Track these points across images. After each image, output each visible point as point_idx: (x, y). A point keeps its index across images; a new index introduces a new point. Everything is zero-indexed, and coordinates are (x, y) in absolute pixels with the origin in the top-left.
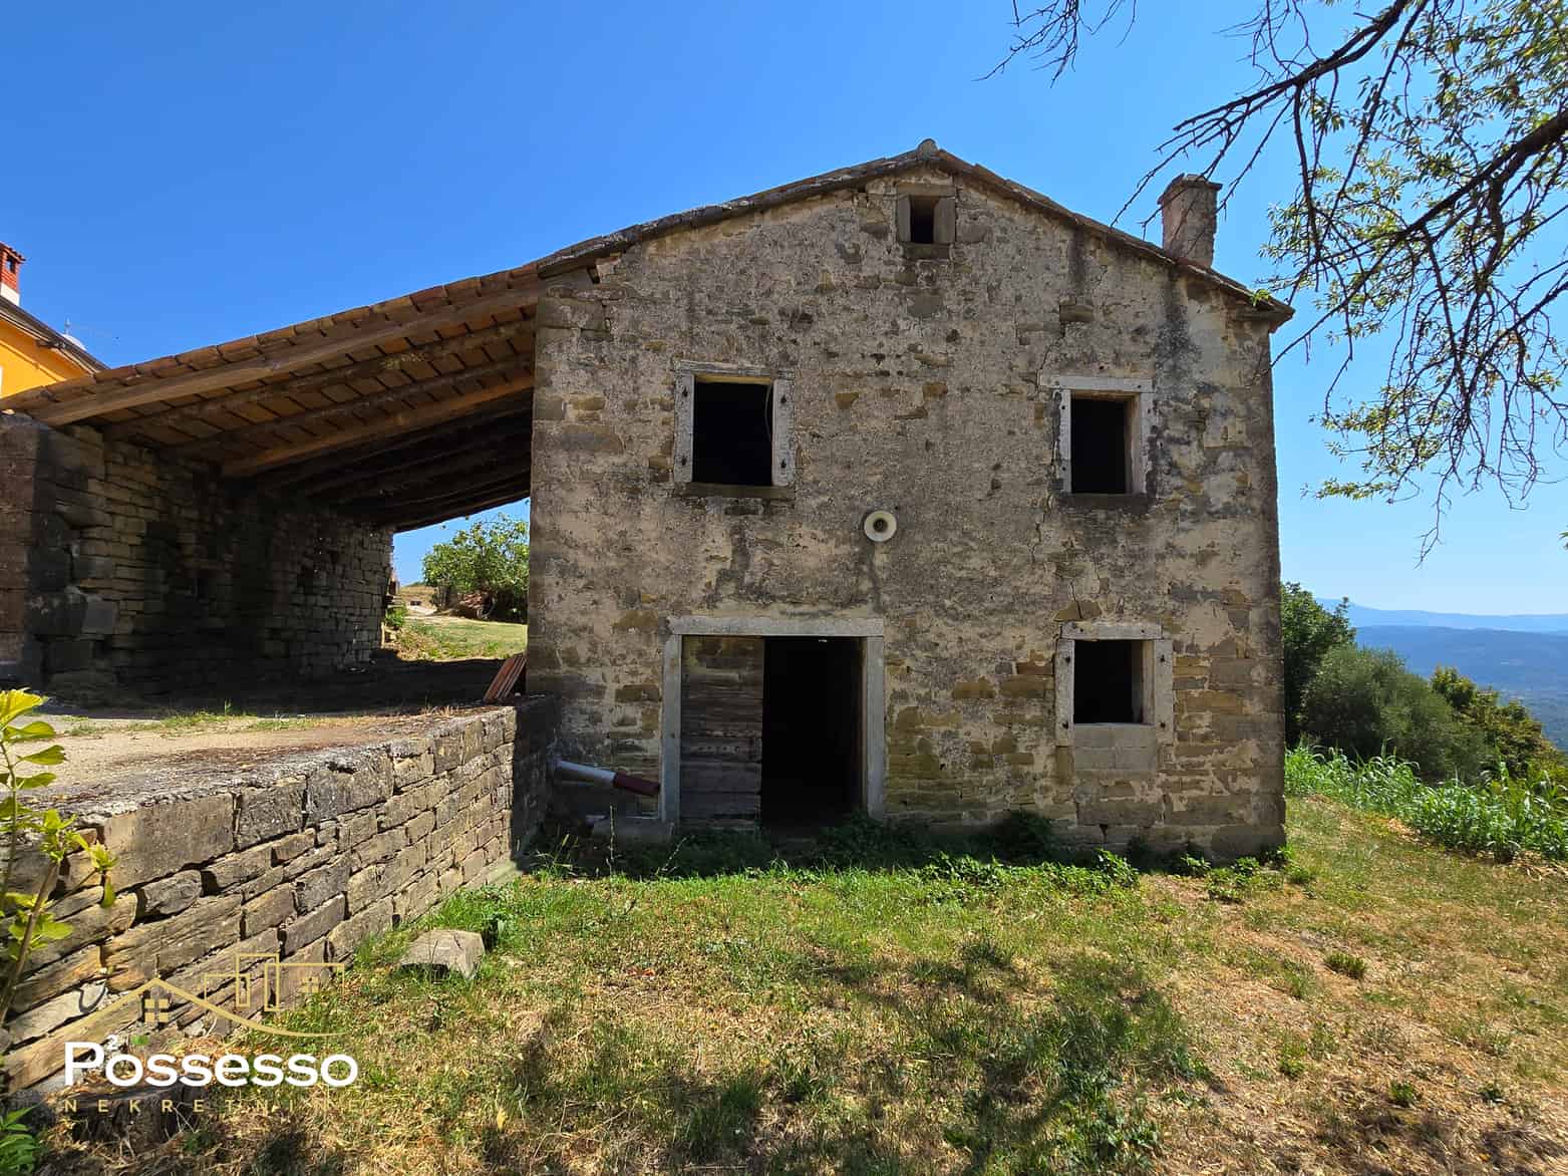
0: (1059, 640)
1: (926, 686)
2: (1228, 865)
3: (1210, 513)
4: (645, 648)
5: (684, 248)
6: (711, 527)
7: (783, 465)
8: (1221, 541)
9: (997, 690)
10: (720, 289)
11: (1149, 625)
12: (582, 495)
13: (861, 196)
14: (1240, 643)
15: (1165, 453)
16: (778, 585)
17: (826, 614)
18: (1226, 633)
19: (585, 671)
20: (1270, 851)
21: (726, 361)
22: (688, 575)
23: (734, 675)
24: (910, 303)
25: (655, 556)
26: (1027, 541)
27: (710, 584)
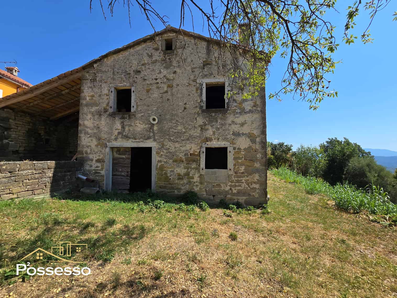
0: (201, 147)
1: (166, 159)
3: (245, 113)
4: (102, 150)
5: (113, 59)
6: (117, 122)
7: (134, 107)
8: (248, 120)
9: (184, 160)
10: (120, 67)
11: (226, 143)
12: (89, 116)
13: (153, 41)
14: (253, 147)
16: (131, 135)
17: (142, 141)
18: (249, 145)
19: (89, 155)
20: (261, 206)
21: (121, 83)
22: (111, 133)
23: (124, 157)
24: (164, 65)
25: (104, 129)
26: (193, 122)
27: (116, 135)
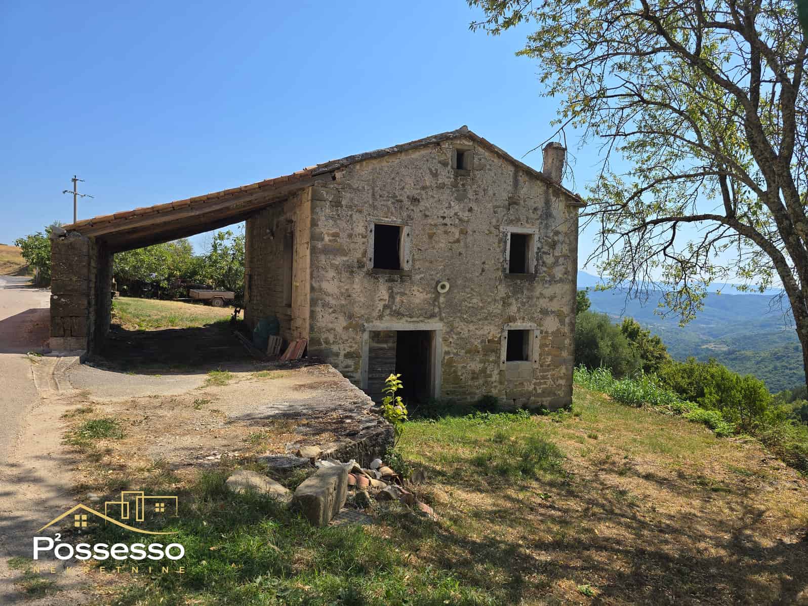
0: (503, 330)
1: (457, 349)
2: (555, 412)
3: (555, 281)
4: (355, 336)
5: (370, 167)
6: (381, 287)
7: (408, 262)
8: (558, 292)
9: (481, 349)
10: (385, 186)
11: (533, 324)
12: (331, 273)
13: (439, 147)
14: (562, 330)
15: (541, 258)
16: (405, 310)
17: (422, 321)
18: (557, 327)
19: (332, 347)
20: (567, 406)
21: (387, 217)
22: (372, 307)
23: (385, 346)
24: (456, 195)
25: (359, 299)
26: (493, 292)
27: (380, 310)
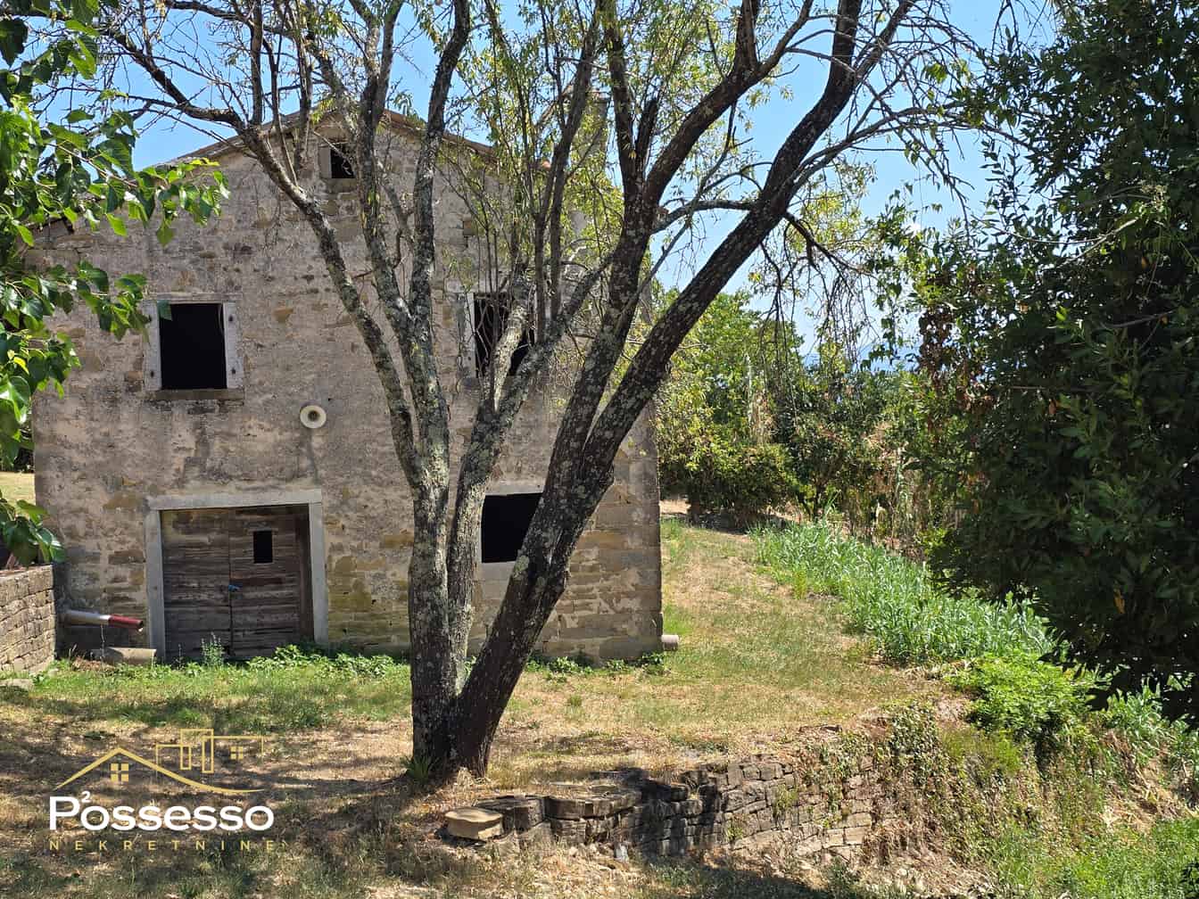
1: (358, 539)
4: (129, 522)
6: (177, 425)
7: (233, 372)
12: (72, 407)
13: (289, 142)
14: (621, 491)
16: (233, 467)
17: (273, 487)
19: (83, 543)
21: (181, 290)
22: (162, 465)
23: (204, 539)
25: (133, 450)
27: (178, 470)
